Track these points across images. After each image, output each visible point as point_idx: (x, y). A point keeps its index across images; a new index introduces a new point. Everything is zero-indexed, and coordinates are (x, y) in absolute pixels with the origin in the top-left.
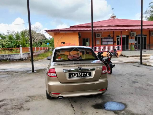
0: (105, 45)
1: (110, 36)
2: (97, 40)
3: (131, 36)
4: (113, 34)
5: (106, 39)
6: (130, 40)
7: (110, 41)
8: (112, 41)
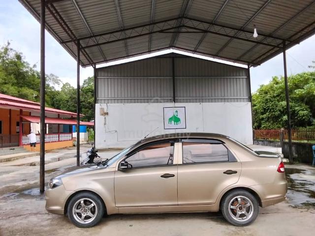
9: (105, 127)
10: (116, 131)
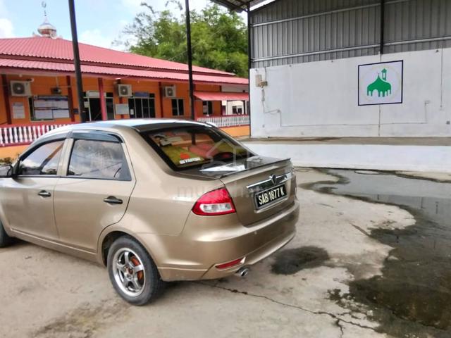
0: (45, 120)
1: (59, 91)
2: (14, 104)
3: (121, 95)
4: (67, 87)
5: (46, 100)
6: (116, 105)
7: (60, 109)
8: (67, 107)
9: (263, 105)
10: (279, 111)
